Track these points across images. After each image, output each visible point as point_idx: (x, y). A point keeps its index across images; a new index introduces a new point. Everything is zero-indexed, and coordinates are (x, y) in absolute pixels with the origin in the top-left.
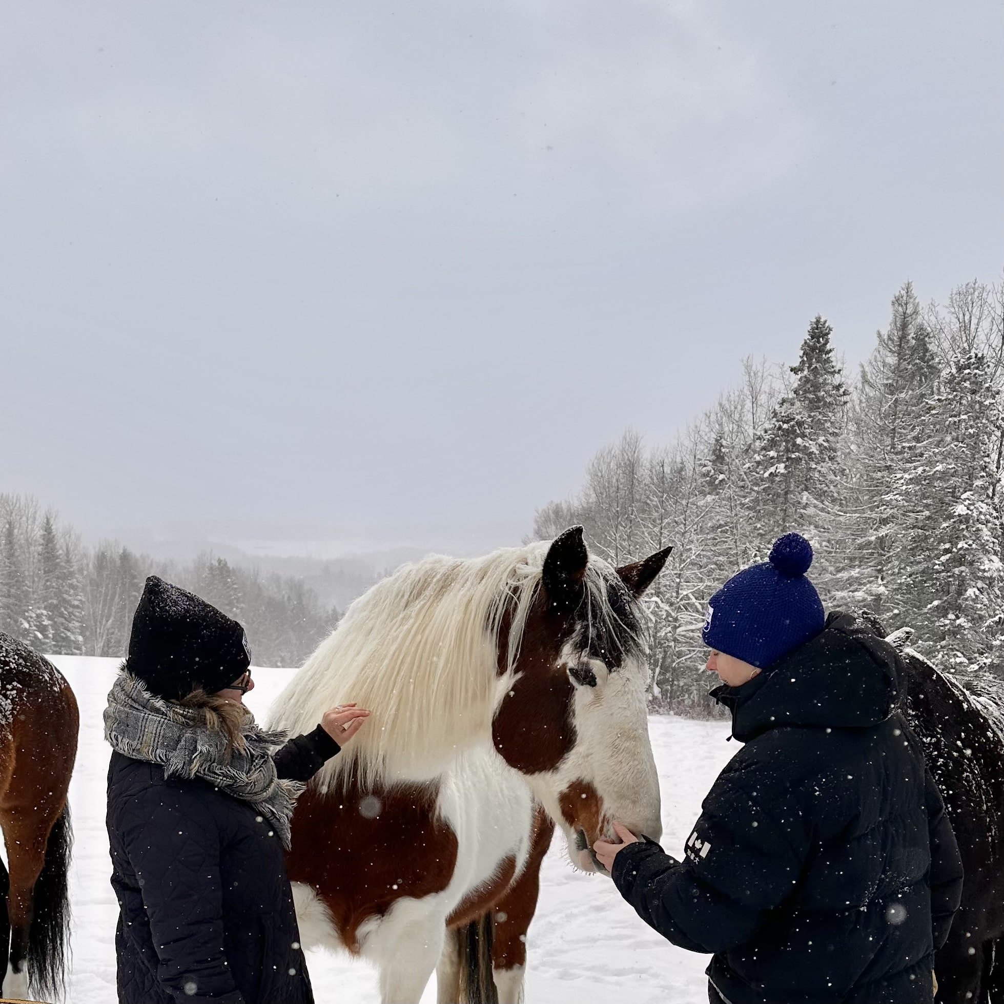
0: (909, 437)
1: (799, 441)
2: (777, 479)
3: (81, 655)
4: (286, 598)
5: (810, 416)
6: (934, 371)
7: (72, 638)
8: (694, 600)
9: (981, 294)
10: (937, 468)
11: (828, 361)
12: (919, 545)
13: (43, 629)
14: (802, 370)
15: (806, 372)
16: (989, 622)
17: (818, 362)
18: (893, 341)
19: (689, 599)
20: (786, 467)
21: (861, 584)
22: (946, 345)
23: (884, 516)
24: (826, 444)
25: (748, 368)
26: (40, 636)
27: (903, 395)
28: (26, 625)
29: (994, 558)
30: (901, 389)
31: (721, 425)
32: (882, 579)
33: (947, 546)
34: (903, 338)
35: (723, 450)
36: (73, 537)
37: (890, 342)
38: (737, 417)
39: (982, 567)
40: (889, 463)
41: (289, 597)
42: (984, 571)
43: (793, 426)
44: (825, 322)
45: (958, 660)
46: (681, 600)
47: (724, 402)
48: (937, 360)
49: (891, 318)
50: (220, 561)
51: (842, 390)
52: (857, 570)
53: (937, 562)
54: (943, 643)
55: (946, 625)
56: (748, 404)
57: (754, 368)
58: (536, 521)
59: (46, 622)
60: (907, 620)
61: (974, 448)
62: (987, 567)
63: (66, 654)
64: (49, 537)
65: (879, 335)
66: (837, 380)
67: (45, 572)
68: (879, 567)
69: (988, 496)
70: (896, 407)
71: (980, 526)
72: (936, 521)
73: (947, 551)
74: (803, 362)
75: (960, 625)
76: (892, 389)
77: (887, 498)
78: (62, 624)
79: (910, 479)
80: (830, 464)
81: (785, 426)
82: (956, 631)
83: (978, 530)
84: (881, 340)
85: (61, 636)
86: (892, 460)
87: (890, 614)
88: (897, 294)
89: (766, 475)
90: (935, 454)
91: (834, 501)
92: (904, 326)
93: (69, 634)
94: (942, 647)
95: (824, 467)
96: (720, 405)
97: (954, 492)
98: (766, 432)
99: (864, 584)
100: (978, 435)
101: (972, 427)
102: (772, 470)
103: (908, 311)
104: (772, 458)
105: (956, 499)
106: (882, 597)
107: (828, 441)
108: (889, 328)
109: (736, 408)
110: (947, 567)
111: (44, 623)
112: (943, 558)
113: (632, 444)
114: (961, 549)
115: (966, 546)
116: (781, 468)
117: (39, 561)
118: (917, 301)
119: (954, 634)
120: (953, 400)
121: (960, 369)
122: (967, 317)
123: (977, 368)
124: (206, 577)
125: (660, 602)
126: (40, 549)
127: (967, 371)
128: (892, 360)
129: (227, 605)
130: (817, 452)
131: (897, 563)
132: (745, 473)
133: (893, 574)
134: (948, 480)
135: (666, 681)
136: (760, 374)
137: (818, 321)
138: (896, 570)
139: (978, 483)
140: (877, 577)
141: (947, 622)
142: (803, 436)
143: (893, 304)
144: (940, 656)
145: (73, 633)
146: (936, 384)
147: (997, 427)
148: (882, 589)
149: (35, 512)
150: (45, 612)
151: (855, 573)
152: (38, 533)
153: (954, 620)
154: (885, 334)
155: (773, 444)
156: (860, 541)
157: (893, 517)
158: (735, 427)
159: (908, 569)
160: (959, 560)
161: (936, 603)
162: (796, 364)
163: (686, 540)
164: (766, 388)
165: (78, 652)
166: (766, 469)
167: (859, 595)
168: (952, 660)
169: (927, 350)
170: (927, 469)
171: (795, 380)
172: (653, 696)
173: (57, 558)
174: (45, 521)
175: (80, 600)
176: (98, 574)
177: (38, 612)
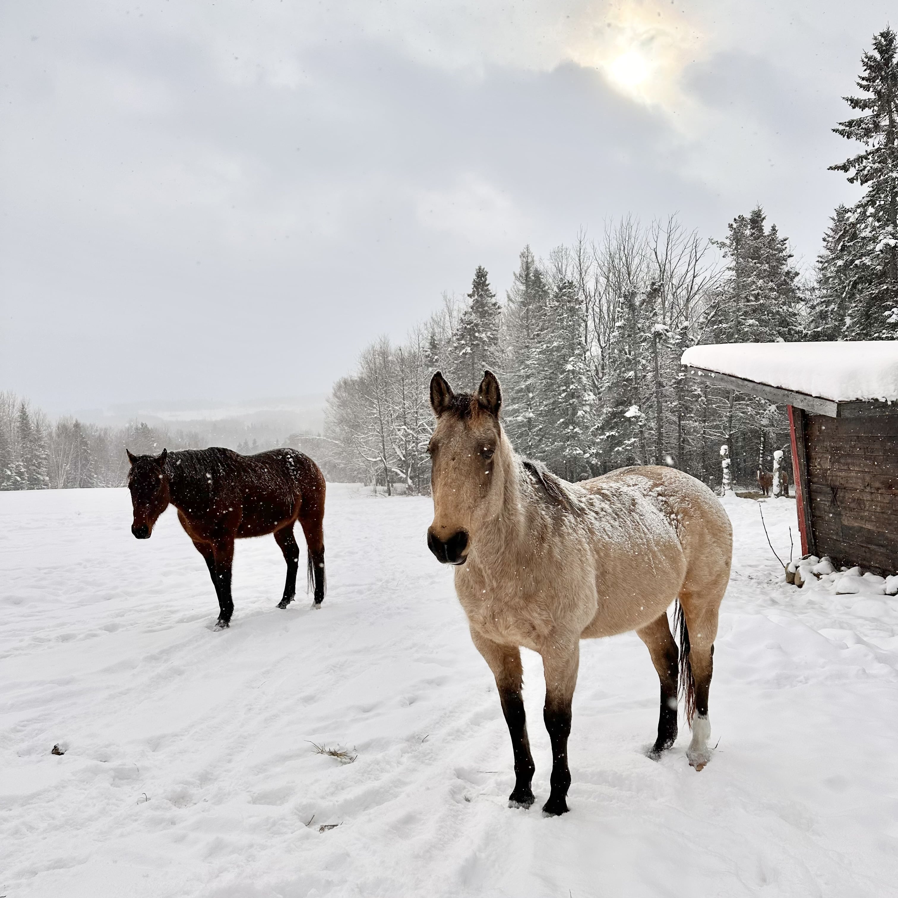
0: (536, 330)
1: (477, 334)
2: (467, 356)
3: (48, 488)
4: (187, 444)
5: (481, 321)
6: (546, 293)
7: (42, 478)
8: (427, 427)
9: (566, 252)
10: (554, 345)
11: (488, 290)
12: (549, 387)
13: (20, 474)
14: (474, 296)
15: (476, 297)
16: (592, 429)
17: (482, 291)
18: (522, 277)
19: (424, 426)
20: (471, 350)
21: (519, 413)
22: (551, 280)
23: (528, 374)
24: (492, 336)
25: (445, 297)
26: (18, 479)
27: (531, 307)
28: (9, 473)
29: (590, 393)
30: (529, 304)
31: (433, 329)
32: (531, 409)
33: (564, 388)
34: (527, 275)
35: (436, 342)
36: (41, 415)
37: (521, 278)
38: (442, 325)
39: (585, 399)
40: (527, 344)
41: (189, 443)
42: (586, 401)
43: (473, 326)
44: (484, 269)
45: (578, 452)
46: (419, 427)
47: (434, 317)
48: (547, 287)
49: (520, 264)
50: (142, 425)
51: (497, 307)
52: (517, 405)
53: (560, 397)
54: (569, 443)
55: (569, 433)
56: (447, 317)
57: (448, 297)
58: (334, 389)
59: (23, 470)
60: (547, 431)
61: (572, 332)
62: (587, 399)
63: (37, 489)
64: (24, 416)
65: (515, 274)
66: (493, 300)
67: (22, 438)
68: (528, 403)
69: (582, 360)
70: (528, 313)
71: (580, 376)
72: (556, 374)
73: (564, 391)
74: (474, 291)
75: (576, 432)
76: (524, 304)
77: (528, 363)
78: (34, 470)
79: (540, 352)
80: (495, 347)
81: (468, 326)
82: (574, 436)
83: (580, 378)
84: (516, 277)
85: (33, 478)
86: (529, 343)
87: (537, 428)
88: (522, 251)
89: (461, 354)
90: (552, 337)
91: (499, 367)
92: (528, 268)
93: (39, 476)
94: (568, 445)
95: (492, 348)
96: (432, 318)
97: (564, 358)
98: (458, 330)
99: (522, 413)
100: (574, 325)
101: (570, 321)
102: (464, 351)
103: (529, 261)
104: (463, 344)
105: (567, 362)
106: (532, 419)
107: (493, 335)
108: (519, 270)
109: (441, 320)
110: (566, 399)
111: (21, 471)
112: (563, 395)
113: (385, 343)
114: (572, 389)
115: (574, 387)
116: (469, 350)
117: (18, 432)
118: (533, 255)
119: (573, 437)
120: (558, 306)
121: (561, 289)
122: (560, 265)
123: (570, 288)
124: (133, 434)
125: (406, 429)
126: (18, 424)
127: (564, 290)
128: (523, 288)
129: (148, 450)
130: (487, 341)
131: (538, 399)
132: (449, 354)
133: (536, 406)
134: (561, 351)
135: (415, 476)
136: (452, 300)
137: (480, 269)
138: (538, 404)
139: (577, 352)
140: (528, 408)
141: (569, 431)
142: (479, 332)
143: (521, 257)
144: (567, 450)
145: (42, 475)
146: (548, 300)
147: (584, 321)
148: (531, 415)
149: (14, 401)
150: (22, 464)
151: (516, 406)
152: (17, 414)
153: (573, 430)
154: (518, 274)
155: (463, 337)
156: (517, 388)
157: (533, 374)
158: (442, 330)
159: (544, 402)
160: (572, 396)
161: (562, 420)
162: (471, 292)
163: (418, 392)
164: (456, 307)
165: (45, 487)
166: (460, 351)
167: (520, 419)
168: (574, 452)
169: (541, 282)
170: (549, 345)
171: (470, 301)
172: (409, 485)
173: (30, 429)
174: (21, 407)
175: (47, 454)
176: (59, 437)
177: (17, 463)
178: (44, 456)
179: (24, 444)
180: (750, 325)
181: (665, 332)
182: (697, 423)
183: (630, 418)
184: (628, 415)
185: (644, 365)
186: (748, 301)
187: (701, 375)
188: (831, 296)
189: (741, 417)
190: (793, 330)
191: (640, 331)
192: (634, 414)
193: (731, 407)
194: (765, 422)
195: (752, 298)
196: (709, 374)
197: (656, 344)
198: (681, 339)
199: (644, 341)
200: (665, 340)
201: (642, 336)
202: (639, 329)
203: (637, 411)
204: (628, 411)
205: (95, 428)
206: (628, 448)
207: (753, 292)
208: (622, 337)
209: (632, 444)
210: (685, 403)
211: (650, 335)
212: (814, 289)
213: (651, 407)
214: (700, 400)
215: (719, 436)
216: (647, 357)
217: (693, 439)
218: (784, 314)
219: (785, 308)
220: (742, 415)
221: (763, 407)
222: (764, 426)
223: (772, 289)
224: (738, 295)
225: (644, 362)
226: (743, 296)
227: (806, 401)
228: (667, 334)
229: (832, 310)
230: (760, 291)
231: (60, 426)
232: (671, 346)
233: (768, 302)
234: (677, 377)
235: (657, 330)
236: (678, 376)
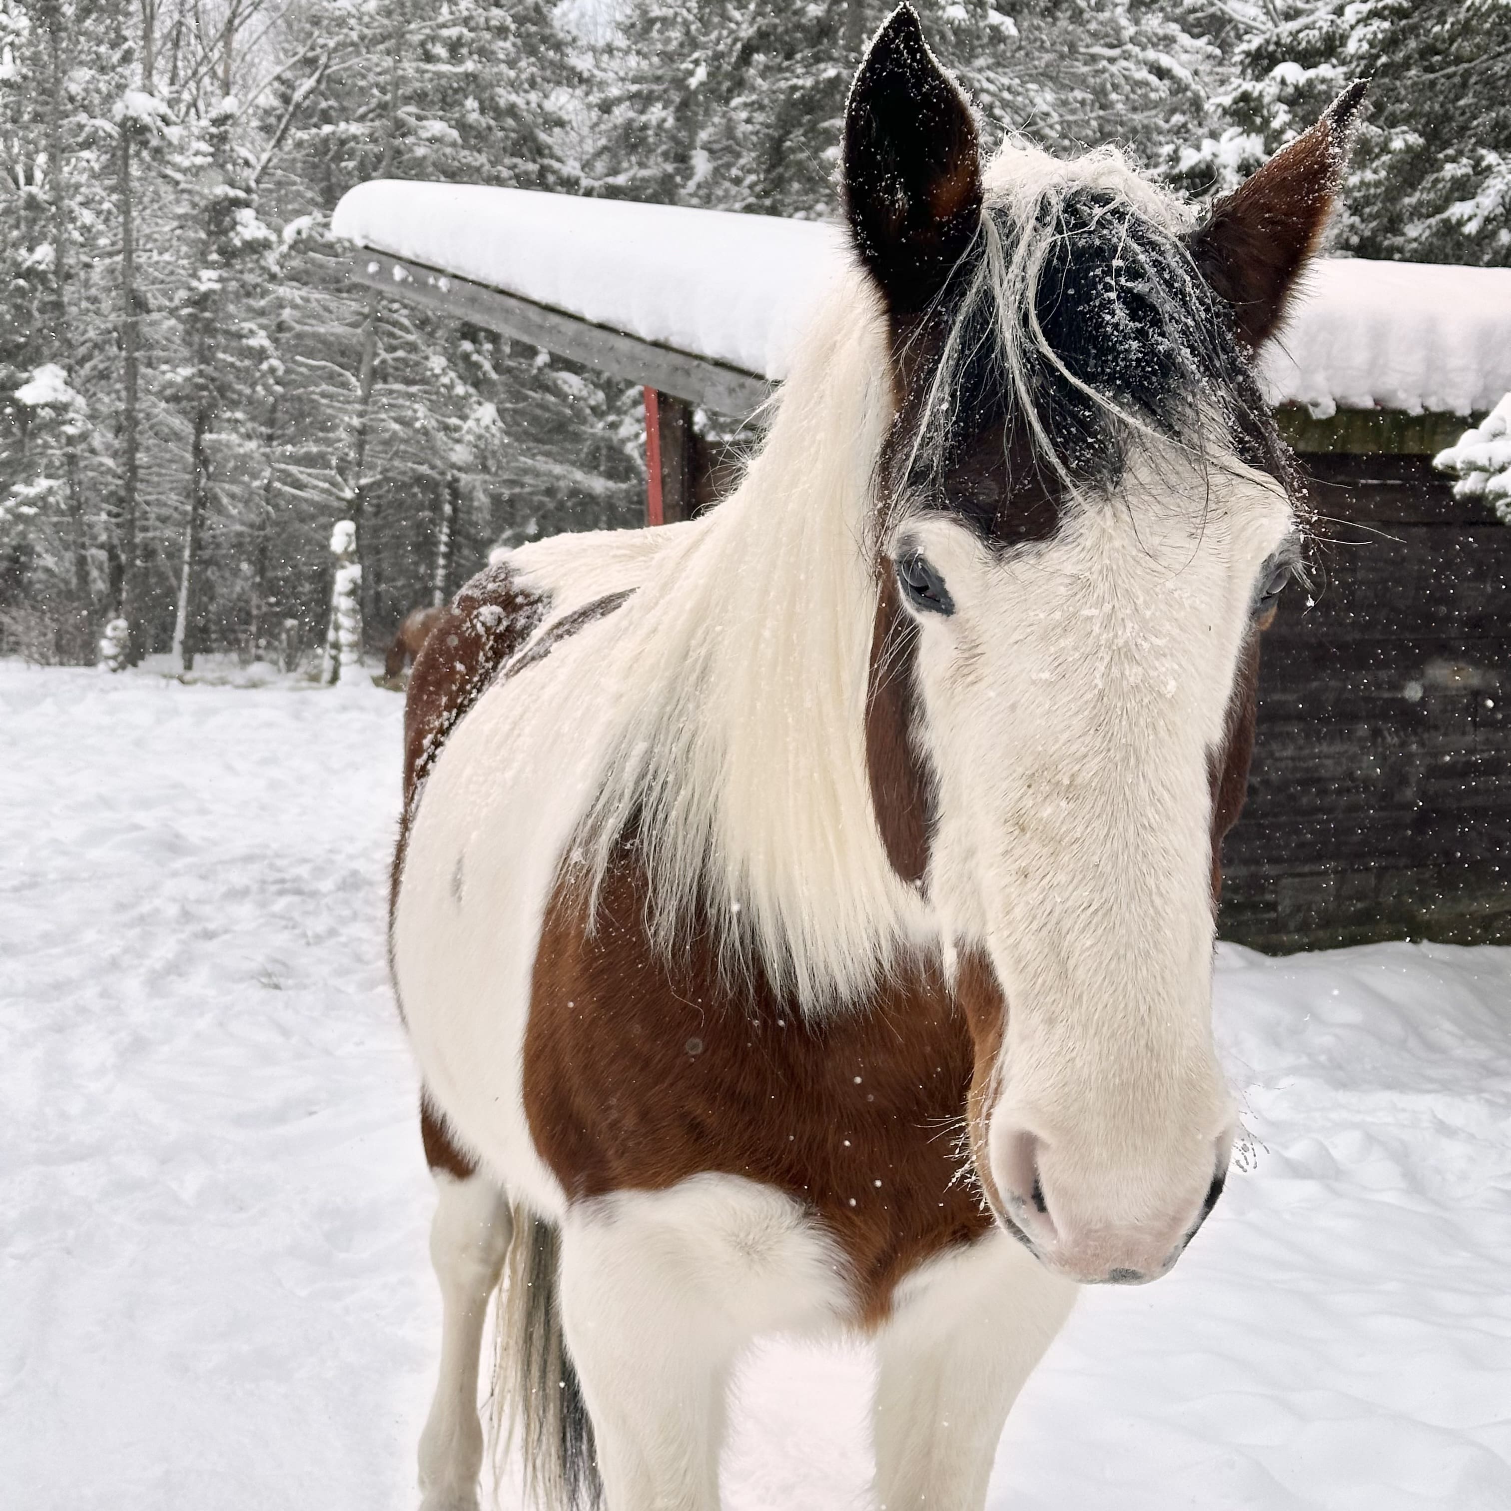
180: (432, 140)
181: (160, 123)
182: (252, 445)
183: (34, 407)
184: (26, 395)
185: (86, 229)
186: (429, 58)
187: (404, 281)
188: (658, 79)
189: (395, 433)
190: (554, 172)
191: (76, 109)
192: (49, 397)
193: (364, 400)
194: (461, 454)
195: (440, 51)
196: (431, 281)
197: (126, 158)
198: (212, 155)
199: (87, 145)
200: (157, 151)
201: (81, 127)
202: (72, 99)
203: (61, 386)
204: (27, 381)
206: (25, 510)
207: (445, 32)
208: (14, 121)
209: (40, 501)
210: (216, 374)
211: (108, 127)
212: (610, 50)
213: (104, 375)
214: (265, 366)
215: (323, 491)
216: (100, 203)
217: (233, 496)
218: (529, 118)
219: (533, 97)
220: (396, 427)
221: (460, 407)
222: (460, 469)
223: (501, 31)
224: (400, 34)
225: (87, 217)
226: (416, 38)
227: (746, 392)
228: (166, 130)
229: (660, 126)
230: (465, 31)
232: (178, 176)
233: (488, 71)
234: (194, 283)
235: (131, 113)
236: (199, 279)
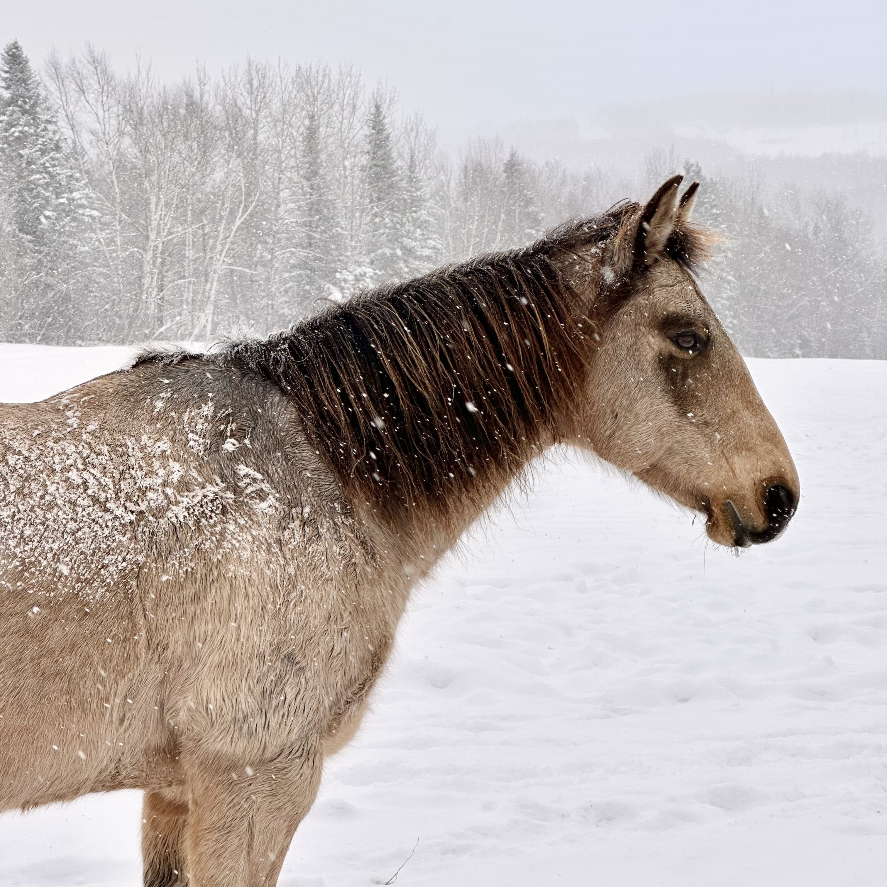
36: (422, 136)
64: (379, 138)
67: (372, 200)
117: (362, 181)
126: (363, 160)
152: (361, 132)
173: (393, 174)
174: (373, 110)
175: (434, 247)
176: (466, 200)
177: (358, 271)
178: (426, 252)
179: (376, 215)
205: (560, 174)
231: (470, 167)
